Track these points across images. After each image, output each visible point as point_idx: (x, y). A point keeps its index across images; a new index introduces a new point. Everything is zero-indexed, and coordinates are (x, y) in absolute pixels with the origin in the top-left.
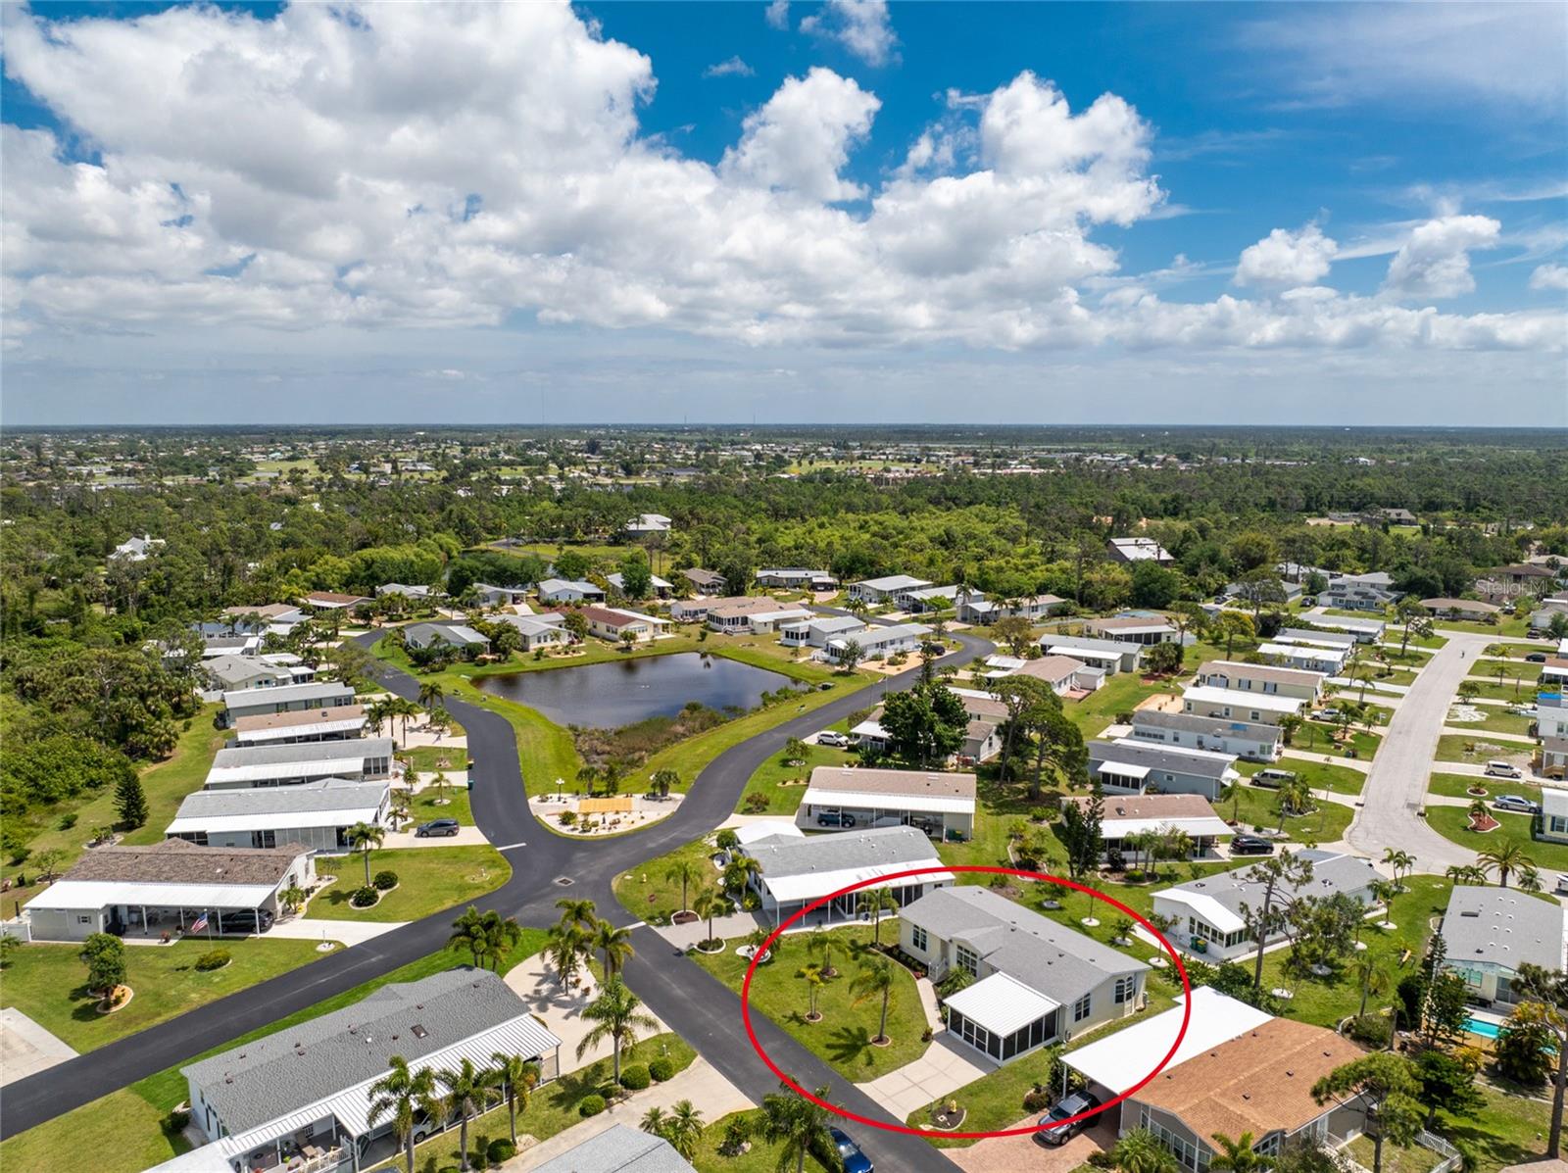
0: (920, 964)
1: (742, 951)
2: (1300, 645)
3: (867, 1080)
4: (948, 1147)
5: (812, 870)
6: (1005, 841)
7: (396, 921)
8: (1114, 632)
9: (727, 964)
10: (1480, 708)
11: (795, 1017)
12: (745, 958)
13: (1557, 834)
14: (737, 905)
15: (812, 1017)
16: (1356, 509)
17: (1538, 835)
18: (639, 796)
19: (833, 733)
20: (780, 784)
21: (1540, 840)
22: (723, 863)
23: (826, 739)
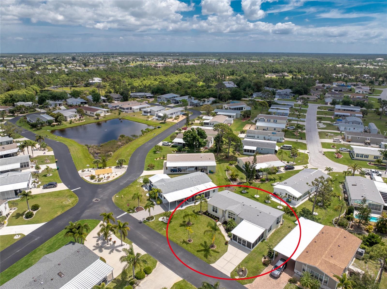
0: (216, 217)
1: (160, 219)
2: (277, 109)
3: (214, 262)
4: (246, 284)
5: (177, 190)
6: (224, 172)
7: (42, 222)
8: (232, 107)
9: (157, 224)
10: (324, 124)
11: (184, 242)
12: (162, 222)
13: (357, 158)
14: (154, 203)
15: (189, 241)
16: (274, 73)
17: (353, 158)
18: (113, 167)
19: (167, 142)
20: (155, 160)
21: (353, 159)
22: (146, 188)
23: (165, 144)
